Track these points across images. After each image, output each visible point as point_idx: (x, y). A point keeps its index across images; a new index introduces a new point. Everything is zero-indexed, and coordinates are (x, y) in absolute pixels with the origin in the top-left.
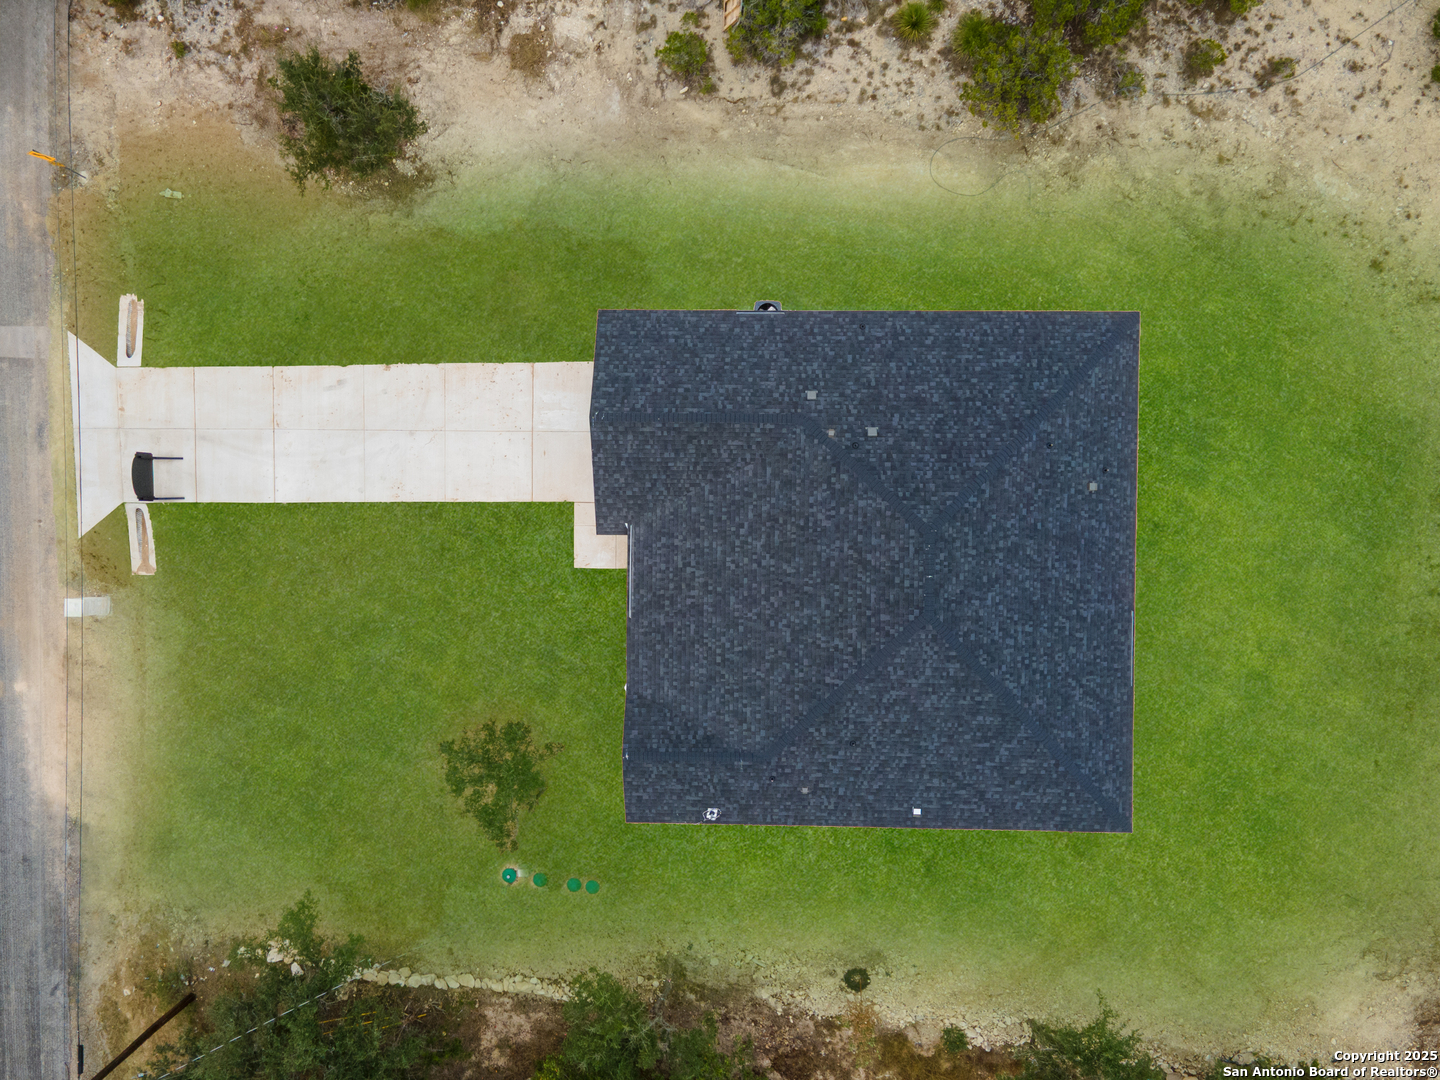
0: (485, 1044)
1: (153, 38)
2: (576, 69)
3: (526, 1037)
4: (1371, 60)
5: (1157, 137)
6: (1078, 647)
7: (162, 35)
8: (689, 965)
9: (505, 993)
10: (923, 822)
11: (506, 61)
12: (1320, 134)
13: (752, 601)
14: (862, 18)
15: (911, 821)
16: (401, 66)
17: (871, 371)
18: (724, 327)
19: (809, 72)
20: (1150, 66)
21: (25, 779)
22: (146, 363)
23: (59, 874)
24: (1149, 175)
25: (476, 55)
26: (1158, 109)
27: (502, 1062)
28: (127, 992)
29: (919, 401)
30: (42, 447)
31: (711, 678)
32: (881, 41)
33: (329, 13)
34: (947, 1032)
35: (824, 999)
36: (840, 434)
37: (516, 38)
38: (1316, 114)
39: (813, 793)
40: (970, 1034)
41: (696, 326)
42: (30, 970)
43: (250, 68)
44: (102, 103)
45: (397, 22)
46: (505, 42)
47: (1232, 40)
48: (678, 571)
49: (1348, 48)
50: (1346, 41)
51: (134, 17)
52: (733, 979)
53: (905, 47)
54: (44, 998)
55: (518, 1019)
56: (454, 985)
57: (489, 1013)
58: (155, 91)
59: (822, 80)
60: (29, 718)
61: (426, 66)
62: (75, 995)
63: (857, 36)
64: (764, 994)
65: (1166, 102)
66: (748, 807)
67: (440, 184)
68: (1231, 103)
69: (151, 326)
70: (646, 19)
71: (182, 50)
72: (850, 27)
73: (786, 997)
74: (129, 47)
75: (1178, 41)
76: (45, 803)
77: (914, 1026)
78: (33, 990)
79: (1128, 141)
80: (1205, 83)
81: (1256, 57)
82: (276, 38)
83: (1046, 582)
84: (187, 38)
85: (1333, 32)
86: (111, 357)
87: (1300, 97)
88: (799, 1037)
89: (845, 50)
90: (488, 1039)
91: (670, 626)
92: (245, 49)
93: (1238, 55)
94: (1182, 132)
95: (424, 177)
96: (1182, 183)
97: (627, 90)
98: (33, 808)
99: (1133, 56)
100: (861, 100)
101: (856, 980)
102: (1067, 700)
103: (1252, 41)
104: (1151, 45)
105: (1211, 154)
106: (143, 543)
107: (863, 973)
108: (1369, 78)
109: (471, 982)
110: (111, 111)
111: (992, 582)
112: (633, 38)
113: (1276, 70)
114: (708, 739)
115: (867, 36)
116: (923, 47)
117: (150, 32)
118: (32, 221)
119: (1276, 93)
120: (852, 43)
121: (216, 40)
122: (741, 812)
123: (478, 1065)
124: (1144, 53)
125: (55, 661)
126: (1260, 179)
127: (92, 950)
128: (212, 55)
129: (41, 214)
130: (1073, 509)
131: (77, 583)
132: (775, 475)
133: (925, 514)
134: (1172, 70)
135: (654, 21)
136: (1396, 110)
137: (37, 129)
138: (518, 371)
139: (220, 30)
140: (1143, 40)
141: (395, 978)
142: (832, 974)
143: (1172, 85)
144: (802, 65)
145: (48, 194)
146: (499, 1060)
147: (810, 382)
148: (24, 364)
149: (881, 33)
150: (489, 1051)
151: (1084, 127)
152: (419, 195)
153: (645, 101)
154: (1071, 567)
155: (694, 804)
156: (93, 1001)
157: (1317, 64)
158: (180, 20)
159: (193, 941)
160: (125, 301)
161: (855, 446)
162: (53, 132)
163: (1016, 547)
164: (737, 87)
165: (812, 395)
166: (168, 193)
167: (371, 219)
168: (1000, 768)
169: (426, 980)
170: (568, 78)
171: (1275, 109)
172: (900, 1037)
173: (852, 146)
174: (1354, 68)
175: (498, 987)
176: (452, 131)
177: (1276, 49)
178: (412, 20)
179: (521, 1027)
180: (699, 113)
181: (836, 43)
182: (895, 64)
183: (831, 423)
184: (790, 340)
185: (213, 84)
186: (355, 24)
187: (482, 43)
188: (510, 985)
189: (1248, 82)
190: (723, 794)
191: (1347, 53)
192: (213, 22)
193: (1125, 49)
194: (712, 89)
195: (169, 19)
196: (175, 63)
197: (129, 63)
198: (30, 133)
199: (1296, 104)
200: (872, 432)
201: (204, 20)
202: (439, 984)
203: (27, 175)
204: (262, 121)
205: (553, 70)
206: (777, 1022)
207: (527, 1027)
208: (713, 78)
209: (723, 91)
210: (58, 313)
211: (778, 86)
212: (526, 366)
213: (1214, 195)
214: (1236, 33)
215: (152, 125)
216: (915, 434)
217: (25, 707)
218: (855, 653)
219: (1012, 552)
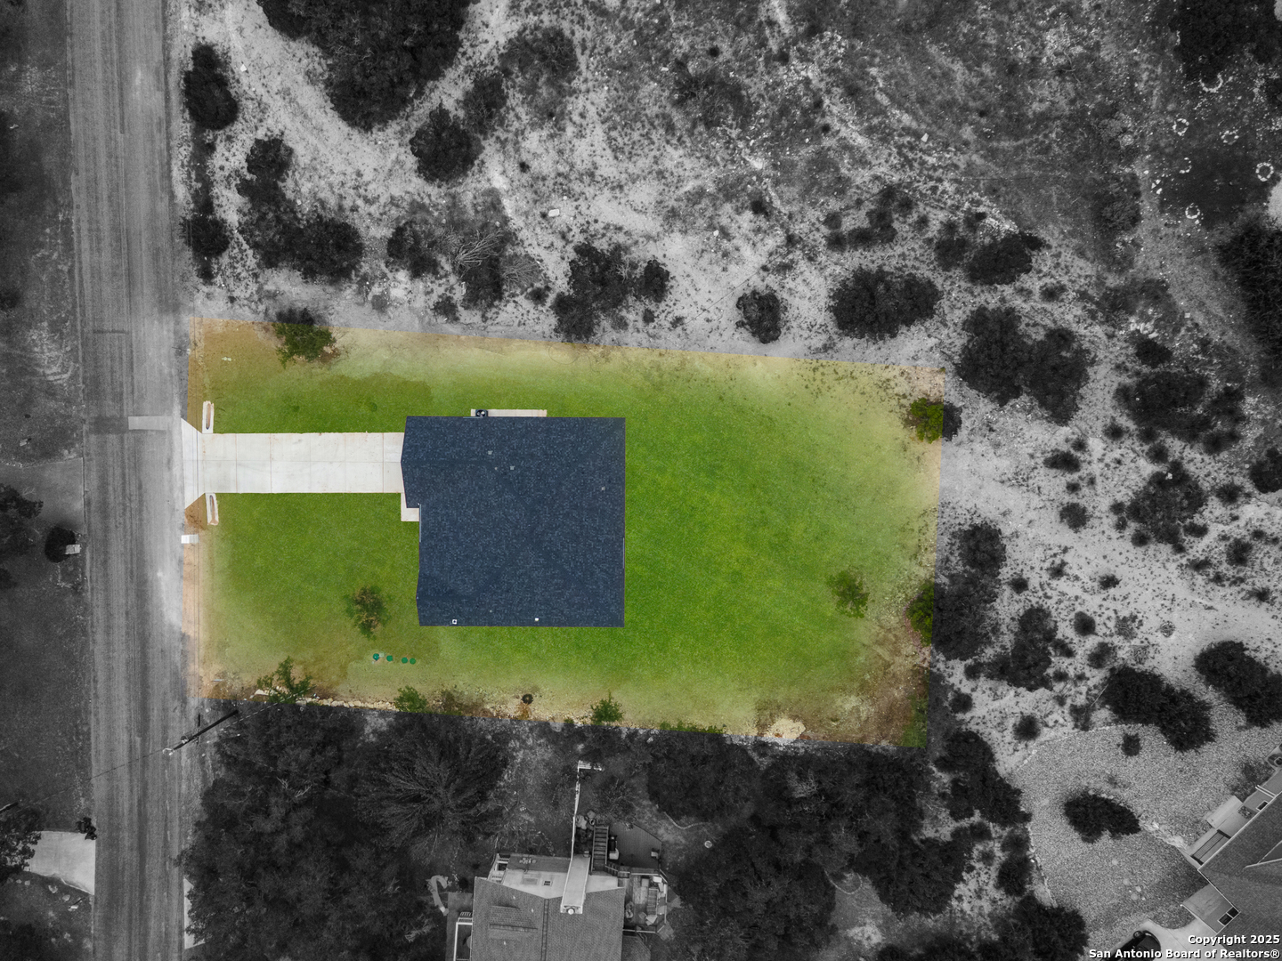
0: (366, 732)
1: (219, 293)
2: (400, 310)
3: (384, 729)
4: (715, 317)
5: (635, 344)
6: (598, 552)
7: (224, 292)
8: (455, 694)
9: (375, 709)
10: (541, 624)
11: (371, 306)
12: (696, 346)
13: (467, 535)
14: (518, 292)
15: (536, 624)
16: (326, 308)
17: (515, 442)
18: (458, 424)
19: (497, 313)
20: (631, 317)
21: (162, 615)
22: (215, 432)
23: (177, 658)
24: (633, 360)
25: (358, 304)
26: (635, 334)
27: (374, 740)
28: (207, 711)
29: (532, 455)
30: (170, 469)
31: (452, 566)
32: (527, 301)
33: (296, 286)
34: (566, 720)
35: (512, 708)
36: (500, 469)
37: (375, 297)
38: (694, 338)
39: (495, 612)
40: (575, 721)
41: (446, 423)
42: (164, 701)
43: (262, 308)
44: (197, 319)
45: (324, 290)
46: (370, 298)
47: (661, 309)
48: (439, 523)
49: (705, 313)
50: (704, 310)
51: (211, 284)
52: (474, 701)
53: (536, 304)
54: (171, 714)
55: (381, 721)
56: (352, 705)
57: (368, 718)
58: (220, 315)
59: (503, 317)
60: (163, 588)
61: (337, 308)
62: (183, 712)
63: (516, 299)
64: (488, 707)
65: (638, 331)
66: (469, 619)
67: (342, 357)
68: (662, 333)
69: (217, 416)
70: (429, 290)
71: (232, 299)
72: (513, 295)
73: (498, 708)
74: (209, 296)
75: (641, 308)
76: (171, 626)
77: (553, 719)
78: (165, 710)
79: (624, 346)
80: (652, 325)
81: (671, 315)
82: (273, 296)
83: (582, 527)
84: (235, 295)
85: (699, 306)
86: (199, 428)
87: (688, 332)
88: (503, 725)
89: (513, 304)
90: (368, 730)
91: (436, 545)
92: (260, 300)
93: (664, 315)
94: (645, 343)
95: (336, 354)
96: (646, 363)
97: (421, 319)
98: (166, 628)
99: (624, 313)
100: (519, 325)
101: (527, 699)
102: (592, 574)
103: (669, 309)
104: (631, 309)
105: (657, 352)
106: (213, 510)
107: (530, 696)
108: (714, 324)
109: (359, 704)
110: (201, 323)
111: (556, 528)
112: (423, 297)
113: (678, 321)
114: (451, 591)
115: (520, 299)
116: (543, 305)
117: (218, 290)
118: (166, 371)
119: (679, 329)
120: (514, 302)
121: (248, 296)
122: (466, 621)
123: (363, 741)
124: (628, 312)
125: (175, 563)
126: (675, 363)
127: (192, 692)
128: (246, 302)
129: (171, 368)
130: (595, 497)
131: (184, 529)
132: (476, 485)
133: (528, 501)
134: (640, 319)
135: (432, 291)
136: (725, 338)
137: (169, 331)
138: (377, 436)
139: (249, 292)
140: (627, 307)
141: (325, 702)
142: (518, 698)
143: (640, 324)
144: (494, 310)
145: (173, 359)
146: (372, 739)
147: (489, 448)
148: (162, 433)
149: (526, 298)
150: (368, 735)
151: (607, 339)
152: (333, 361)
153: (429, 323)
154: (594, 521)
155: (447, 618)
156: (192, 715)
157: (694, 319)
158: (232, 286)
159: (237, 687)
160: (206, 404)
161: (505, 474)
162: (176, 333)
163: (568, 513)
164: (468, 319)
165: (490, 453)
166: (225, 359)
167: (313, 371)
168: (567, 600)
169: (340, 703)
170: (397, 314)
171: (679, 336)
172: (547, 724)
173: (516, 343)
174: (708, 321)
175: (371, 706)
176: (348, 335)
177: (678, 313)
178: (331, 289)
179: (382, 724)
180: (453, 329)
181: (508, 301)
182: (532, 311)
183: (497, 465)
184: (484, 429)
185: (246, 315)
186: (307, 290)
187: (360, 299)
188: (376, 705)
189: (668, 325)
190: (458, 614)
191: (705, 315)
192: (246, 288)
193: (620, 310)
194: (457, 319)
195: (227, 286)
196: (229, 304)
197: (209, 302)
198: (165, 333)
199: (687, 334)
200: (512, 468)
201: (242, 288)
202: (345, 705)
203: (164, 351)
204: (267, 330)
205: (390, 311)
206: (494, 719)
207: (385, 724)
208: (457, 315)
209: (462, 320)
210: (177, 410)
211: (484, 318)
212: (380, 434)
213: (659, 368)
214: (662, 306)
215: (219, 329)
216: (529, 469)
217: (162, 583)
218: (505, 555)
219: (567, 515)
